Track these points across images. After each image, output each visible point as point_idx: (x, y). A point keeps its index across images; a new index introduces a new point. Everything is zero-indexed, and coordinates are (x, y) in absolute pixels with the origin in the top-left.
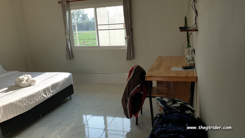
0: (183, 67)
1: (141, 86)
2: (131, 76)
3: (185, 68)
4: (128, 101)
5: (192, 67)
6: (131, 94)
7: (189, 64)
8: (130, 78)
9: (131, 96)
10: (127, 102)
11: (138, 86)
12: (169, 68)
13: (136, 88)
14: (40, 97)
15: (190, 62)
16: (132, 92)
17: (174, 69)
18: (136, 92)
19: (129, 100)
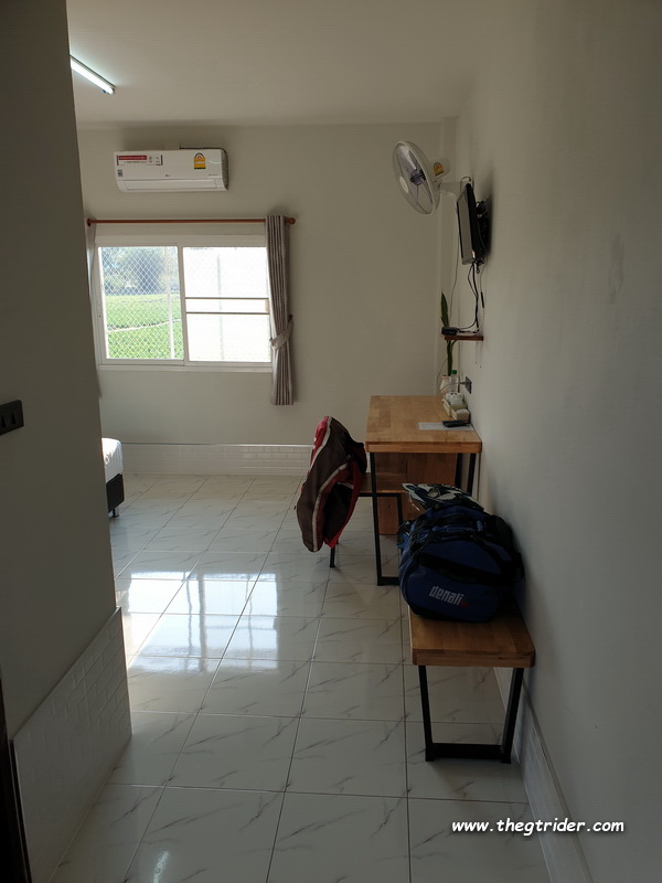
0: (445, 423)
1: (348, 468)
2: (324, 443)
3: (450, 424)
4: (316, 507)
5: (465, 422)
6: (322, 488)
7: (458, 415)
8: (321, 448)
9: (322, 494)
10: (311, 507)
11: (342, 468)
12: (412, 425)
13: (337, 472)
15: (459, 412)
16: (327, 483)
17: (423, 426)
18: (336, 485)
19: (317, 502)
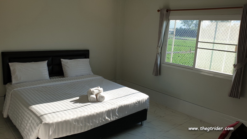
14: (101, 119)
